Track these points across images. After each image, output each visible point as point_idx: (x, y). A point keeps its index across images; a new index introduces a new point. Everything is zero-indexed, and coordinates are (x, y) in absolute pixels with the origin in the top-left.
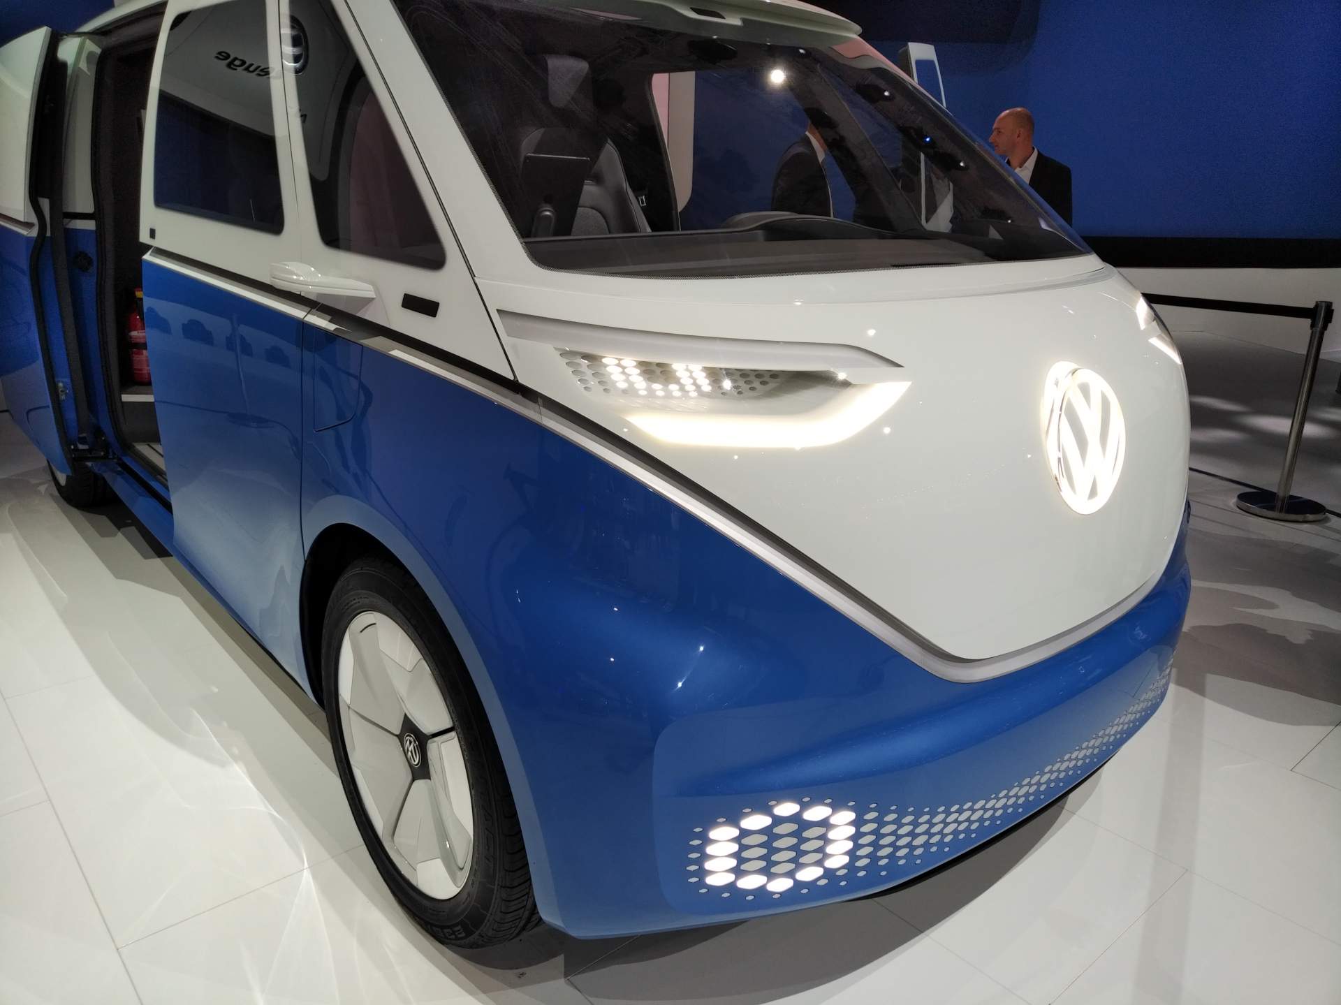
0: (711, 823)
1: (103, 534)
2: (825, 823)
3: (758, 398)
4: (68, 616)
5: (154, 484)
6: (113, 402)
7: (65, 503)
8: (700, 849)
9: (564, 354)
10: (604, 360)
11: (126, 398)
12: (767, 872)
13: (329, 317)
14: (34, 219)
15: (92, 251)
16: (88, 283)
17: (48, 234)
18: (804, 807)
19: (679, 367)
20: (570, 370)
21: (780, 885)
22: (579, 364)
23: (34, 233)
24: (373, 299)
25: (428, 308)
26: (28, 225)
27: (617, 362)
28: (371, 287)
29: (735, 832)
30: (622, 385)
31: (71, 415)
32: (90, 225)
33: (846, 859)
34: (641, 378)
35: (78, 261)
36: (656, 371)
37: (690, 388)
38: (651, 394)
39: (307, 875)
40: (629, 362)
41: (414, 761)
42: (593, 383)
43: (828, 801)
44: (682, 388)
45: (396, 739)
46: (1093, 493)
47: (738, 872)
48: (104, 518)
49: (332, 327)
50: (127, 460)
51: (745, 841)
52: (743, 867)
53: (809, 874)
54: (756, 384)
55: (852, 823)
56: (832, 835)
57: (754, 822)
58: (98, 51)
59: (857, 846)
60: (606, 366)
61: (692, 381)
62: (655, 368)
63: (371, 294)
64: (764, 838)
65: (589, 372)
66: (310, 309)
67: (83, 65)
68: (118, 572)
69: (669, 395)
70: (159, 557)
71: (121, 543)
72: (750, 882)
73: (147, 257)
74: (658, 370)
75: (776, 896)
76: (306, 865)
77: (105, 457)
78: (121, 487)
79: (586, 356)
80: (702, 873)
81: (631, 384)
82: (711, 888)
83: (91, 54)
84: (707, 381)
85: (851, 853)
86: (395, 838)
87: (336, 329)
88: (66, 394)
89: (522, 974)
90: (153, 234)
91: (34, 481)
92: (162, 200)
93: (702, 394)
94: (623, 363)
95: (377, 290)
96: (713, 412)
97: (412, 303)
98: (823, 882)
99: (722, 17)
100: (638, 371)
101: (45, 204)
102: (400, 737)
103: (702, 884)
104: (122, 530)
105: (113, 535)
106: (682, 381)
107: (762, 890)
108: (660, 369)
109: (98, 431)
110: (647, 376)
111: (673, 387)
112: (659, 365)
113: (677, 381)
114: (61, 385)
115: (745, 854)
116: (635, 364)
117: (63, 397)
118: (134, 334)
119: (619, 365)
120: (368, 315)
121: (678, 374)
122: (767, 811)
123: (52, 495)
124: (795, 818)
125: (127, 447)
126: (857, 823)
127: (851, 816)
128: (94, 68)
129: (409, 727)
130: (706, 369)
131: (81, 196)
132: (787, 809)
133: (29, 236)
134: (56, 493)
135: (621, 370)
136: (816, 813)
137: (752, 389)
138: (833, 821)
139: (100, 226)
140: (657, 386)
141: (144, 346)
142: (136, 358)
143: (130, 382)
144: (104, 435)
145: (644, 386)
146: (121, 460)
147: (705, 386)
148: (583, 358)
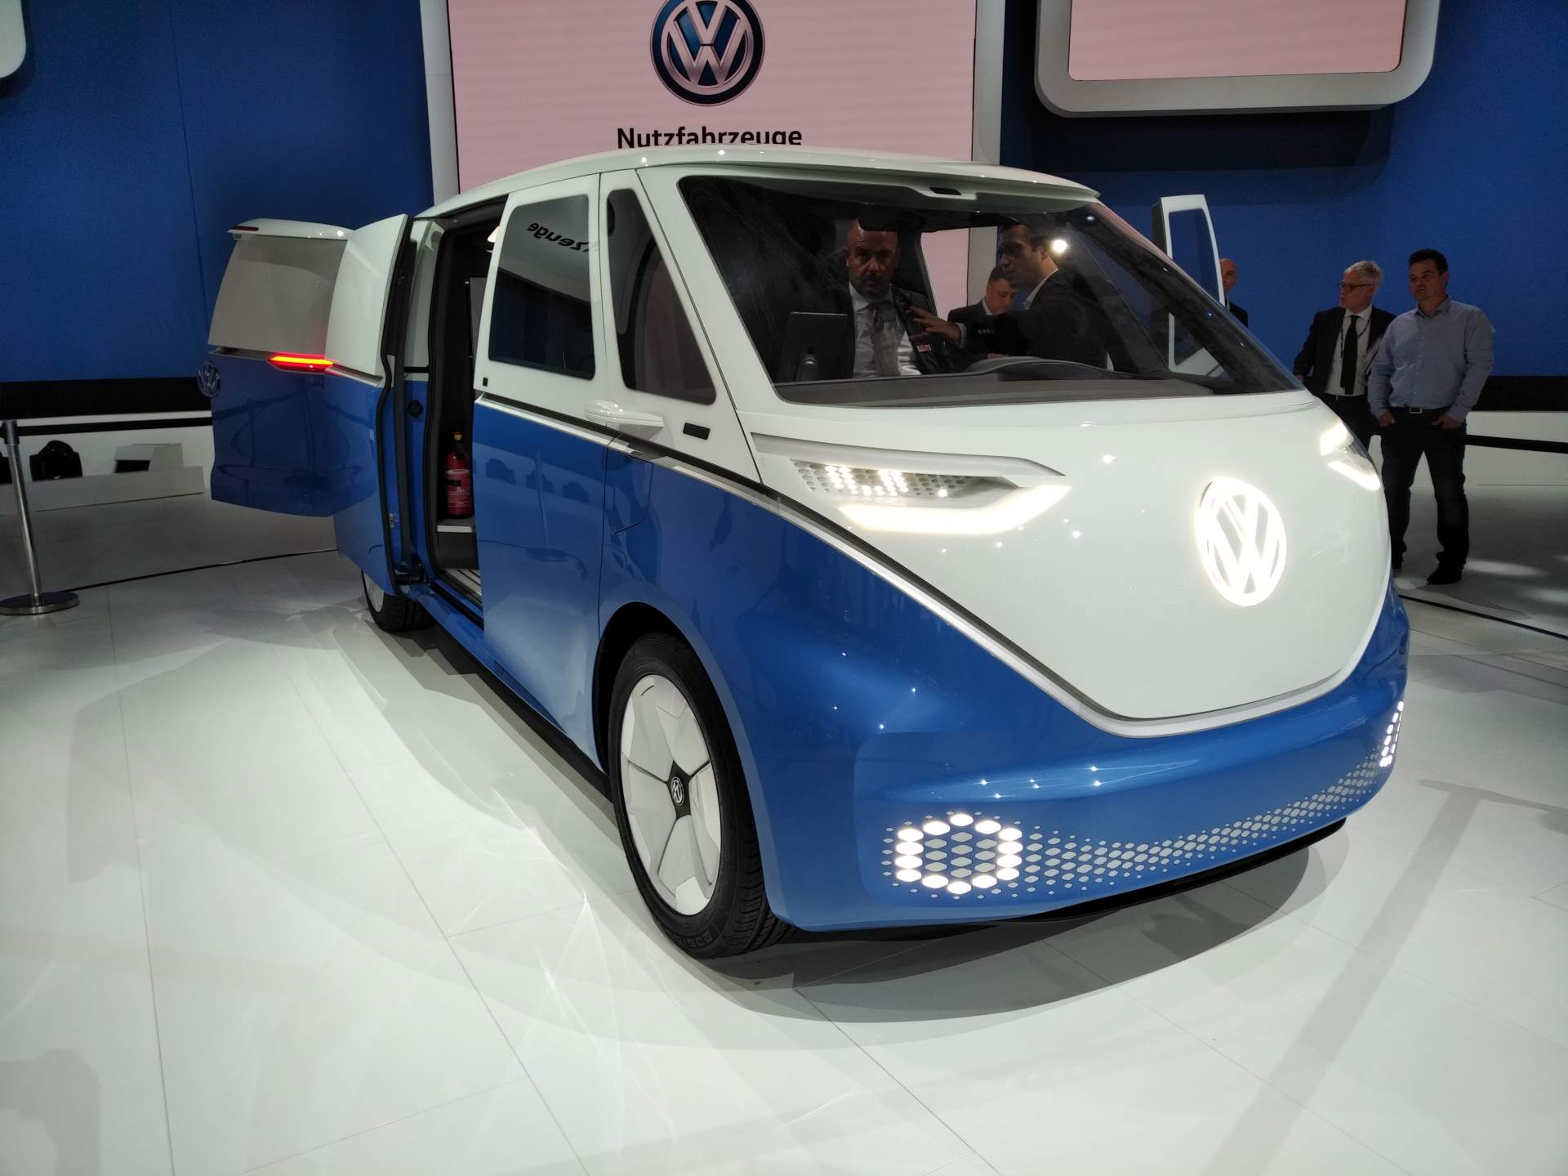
0: (899, 824)
1: (412, 654)
2: (993, 837)
4: (389, 715)
5: (465, 602)
6: (430, 530)
7: (380, 631)
8: (891, 846)
9: (798, 463)
10: (826, 468)
11: (441, 529)
12: (947, 873)
13: (628, 444)
14: (382, 373)
15: (423, 402)
16: (419, 427)
17: (392, 386)
18: (977, 819)
19: (883, 473)
20: (801, 475)
21: (959, 888)
22: (808, 471)
23: (382, 384)
24: (663, 428)
25: (700, 432)
26: (377, 378)
27: (836, 469)
28: (660, 419)
29: (921, 836)
30: (838, 485)
31: (397, 544)
32: (423, 377)
33: (1016, 874)
34: (854, 482)
35: (413, 409)
36: (865, 476)
37: (891, 488)
38: (861, 494)
39: (586, 906)
40: (845, 469)
41: (679, 801)
42: (817, 484)
43: (997, 817)
44: (885, 489)
45: (665, 785)
46: (1250, 587)
47: (923, 870)
48: (411, 641)
49: (630, 451)
50: (440, 583)
51: (928, 844)
52: (928, 867)
53: (984, 882)
55: (1019, 840)
56: (1001, 848)
57: (936, 827)
58: (442, 231)
59: (1025, 864)
60: (827, 472)
61: (893, 484)
62: (865, 474)
63: (662, 425)
64: (944, 844)
65: (815, 477)
66: (612, 438)
67: (429, 243)
68: (427, 685)
69: (875, 495)
70: (460, 673)
71: (428, 662)
72: (934, 882)
73: (479, 401)
74: (867, 475)
75: (957, 898)
76: (586, 900)
77: (421, 581)
78: (433, 606)
79: (814, 466)
80: (893, 868)
81: (846, 486)
82: (902, 884)
83: (435, 234)
84: (906, 484)
85: (1020, 868)
86: (660, 873)
87: (632, 453)
88: (395, 524)
89: (758, 983)
90: (485, 382)
91: (351, 610)
92: (495, 354)
93: (900, 494)
94: (840, 470)
95: (665, 420)
96: (909, 505)
97: (690, 430)
98: (997, 891)
99: (959, 194)
100: (852, 476)
101: (392, 359)
102: (668, 783)
103: (893, 878)
104: (428, 651)
105: (422, 655)
106: (885, 484)
107: (942, 892)
108: (869, 475)
109: (415, 559)
110: (859, 480)
111: (878, 489)
112: (868, 471)
113: (881, 484)
114: (391, 515)
115: (928, 856)
116: (850, 470)
117: (392, 526)
118: (451, 472)
119: (837, 472)
120: (659, 440)
121: (882, 479)
122: (945, 819)
123: (366, 621)
124: (969, 829)
125: (440, 572)
126: (1025, 841)
127: (1018, 834)
128: (437, 245)
129: (676, 772)
130: (905, 474)
131: (419, 353)
132: (961, 819)
133: (379, 387)
134: (372, 621)
135: (838, 475)
136: (987, 826)
138: (1002, 835)
139: (432, 378)
140: (866, 489)
141: (459, 483)
142: (451, 493)
143: (445, 515)
144: (421, 562)
145: (855, 487)
146: (435, 584)
147: (904, 487)
148: (811, 467)
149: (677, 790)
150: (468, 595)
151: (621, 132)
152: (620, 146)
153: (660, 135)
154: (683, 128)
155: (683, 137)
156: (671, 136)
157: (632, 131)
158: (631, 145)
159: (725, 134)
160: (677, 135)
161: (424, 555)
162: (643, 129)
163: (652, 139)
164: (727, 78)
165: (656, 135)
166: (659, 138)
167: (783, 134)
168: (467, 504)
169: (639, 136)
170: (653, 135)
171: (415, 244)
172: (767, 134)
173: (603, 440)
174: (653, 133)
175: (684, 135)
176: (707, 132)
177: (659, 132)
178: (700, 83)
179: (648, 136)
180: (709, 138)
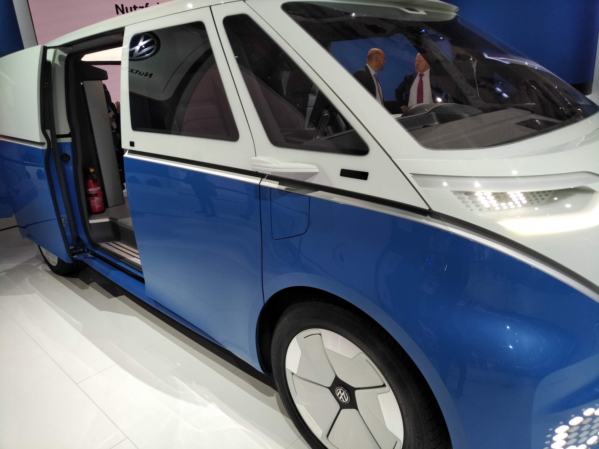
0: (557, 425)
1: (82, 288)
3: (546, 203)
6: (85, 224)
7: (56, 275)
8: (550, 439)
9: (456, 193)
10: (475, 194)
11: (91, 222)
12: (576, 443)
14: (44, 140)
15: (69, 152)
16: (70, 168)
17: (52, 147)
18: (596, 409)
19: (511, 194)
20: (460, 201)
22: (464, 198)
23: (45, 147)
24: (318, 173)
26: (42, 144)
27: (482, 194)
28: (315, 167)
29: (567, 428)
30: (487, 205)
31: (68, 234)
32: (69, 140)
34: (496, 201)
35: (64, 158)
36: (501, 197)
37: (518, 203)
38: (501, 208)
40: (488, 193)
42: (473, 206)
44: (514, 204)
45: (328, 389)
48: (78, 279)
49: (283, 188)
50: (97, 252)
51: (571, 431)
53: (591, 440)
54: (544, 197)
57: (576, 421)
58: (66, 55)
60: (477, 197)
61: (518, 199)
62: (500, 195)
63: (317, 171)
64: (578, 428)
65: (470, 201)
66: (264, 179)
67: (57, 62)
69: (509, 208)
71: (93, 291)
74: (502, 196)
77: (84, 252)
78: (97, 265)
79: (467, 193)
81: (491, 205)
83: (60, 57)
84: (525, 199)
87: (286, 189)
88: (66, 224)
90: (132, 144)
91: (34, 265)
92: (137, 126)
93: (524, 205)
94: (485, 194)
95: (320, 168)
97: (345, 173)
99: (418, 11)
100: (493, 197)
101: (48, 132)
102: (332, 389)
105: (88, 288)
106: (513, 200)
108: (503, 195)
109: (78, 239)
110: (498, 199)
111: (510, 203)
112: (502, 193)
113: (511, 200)
114: (63, 219)
115: (569, 437)
116: (491, 194)
117: (64, 226)
118: (90, 190)
119: (483, 196)
120: (314, 181)
121: (511, 197)
122: (581, 415)
123: (46, 270)
124: (592, 415)
125: (97, 247)
128: (63, 63)
129: (338, 383)
130: (524, 193)
131: (63, 127)
132: (589, 412)
133: (43, 149)
134: (50, 270)
135: (485, 198)
137: (543, 199)
139: (73, 140)
140: (503, 204)
141: (96, 195)
142: (92, 201)
143: (92, 213)
144: (82, 241)
145: (497, 205)
146: (93, 252)
147: (525, 201)
148: (465, 194)
149: (342, 395)
150: (121, 260)
151: (117, 6)
152: (118, 13)
153: (137, 7)
156: (142, 8)
157: (122, 5)
158: (123, 12)
160: (145, 7)
161: (84, 238)
162: (128, 4)
163: (133, 9)
165: (135, 7)
166: (137, 9)
168: (102, 205)
169: (126, 8)
171: (49, 62)
173: (255, 181)
174: (133, 6)
179: (131, 7)
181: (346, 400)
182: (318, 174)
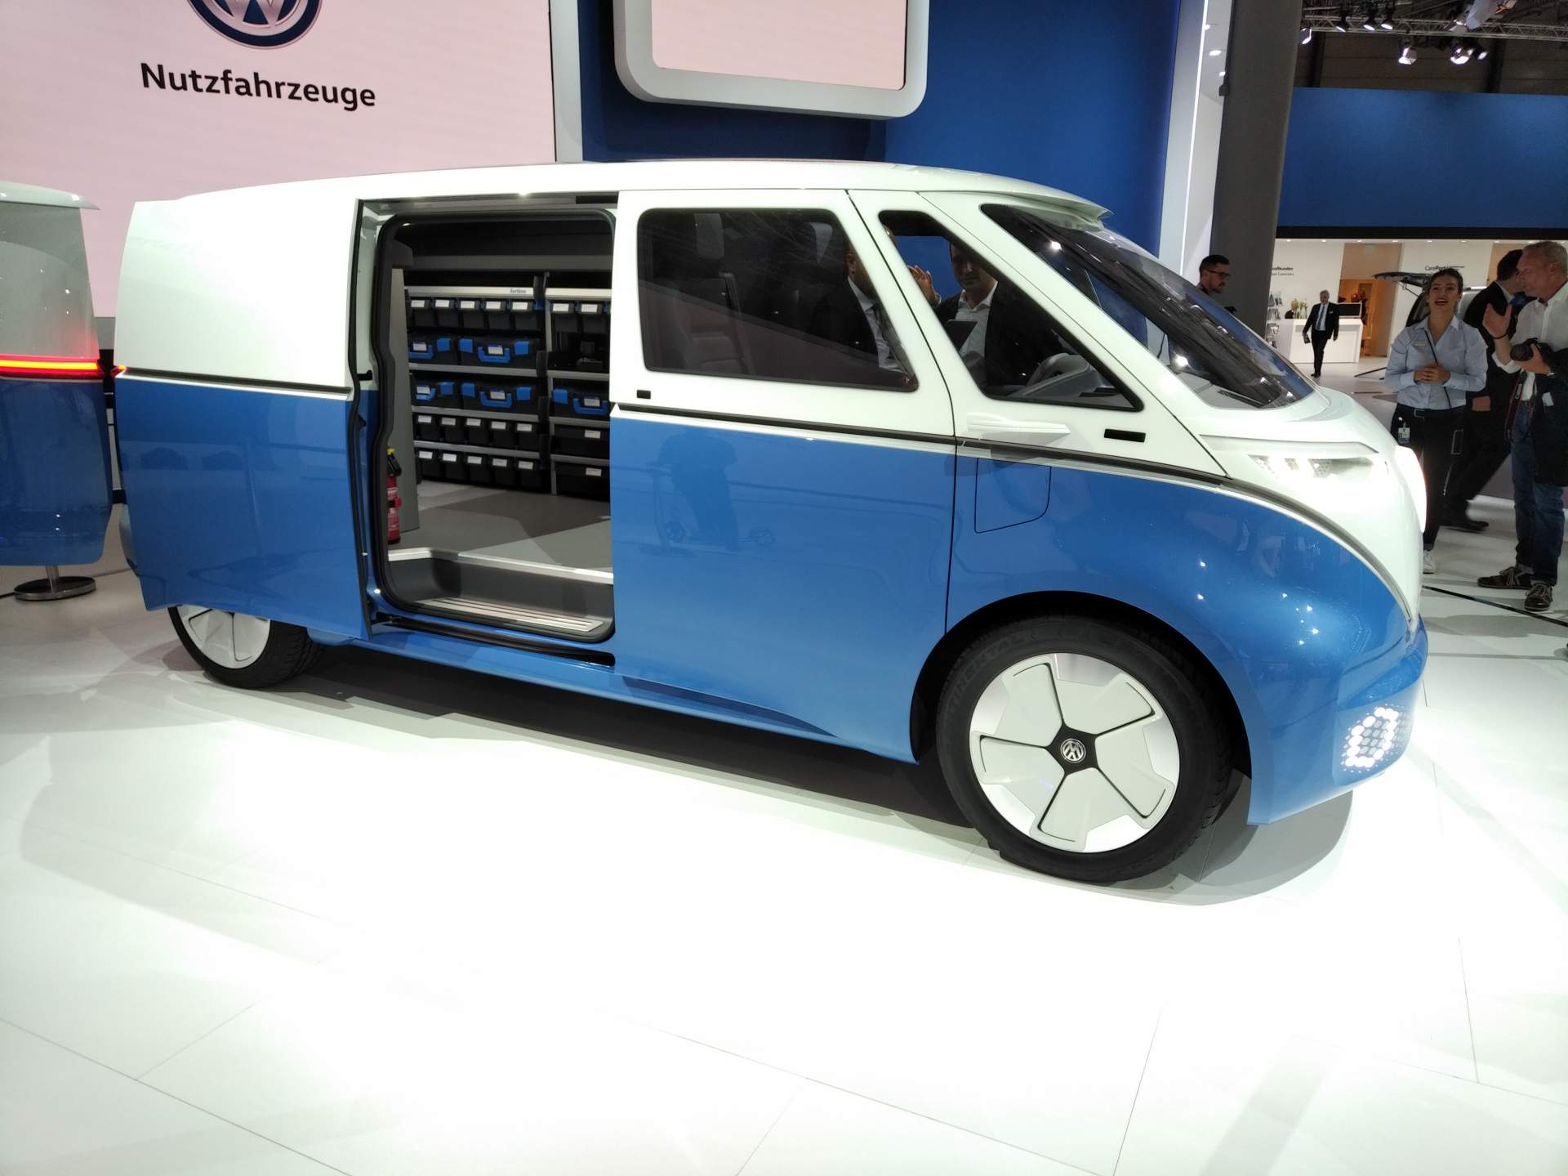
0: (1354, 724)
2: (1389, 720)
8: (1347, 742)
9: (1251, 457)
10: (1269, 459)
12: (1367, 755)
14: (351, 385)
18: (1384, 710)
19: (1299, 460)
22: (1260, 463)
23: (351, 397)
24: (1067, 434)
26: (337, 390)
28: (1064, 426)
29: (1361, 730)
30: (1280, 471)
34: (1288, 468)
37: (1306, 470)
41: (1077, 757)
43: (1392, 706)
47: (1357, 755)
51: (1364, 734)
52: (1360, 752)
53: (1379, 755)
57: (1369, 721)
61: (1305, 466)
62: (1291, 461)
63: (1068, 431)
64: (1370, 732)
72: (1361, 763)
73: (615, 413)
75: (1367, 771)
80: (1345, 758)
81: (1285, 471)
82: (1345, 768)
84: (1310, 466)
90: (640, 395)
95: (1069, 427)
97: (1110, 434)
100: (1285, 464)
103: (1343, 765)
106: (1302, 466)
110: (1289, 466)
111: (1300, 470)
115: (1362, 743)
116: (1283, 459)
121: (1298, 463)
122: (1373, 714)
124: (1381, 717)
125: (416, 607)
126: (1401, 720)
129: (1070, 735)
130: (1309, 460)
131: (364, 358)
132: (1380, 712)
135: (1278, 464)
136: (1388, 714)
140: (1294, 471)
145: (1291, 472)
147: (1312, 469)
148: (1260, 459)
149: (1073, 750)
151: (145, 68)
152: (146, 84)
153: (200, 77)
154: (230, 72)
155: (230, 82)
156: (215, 79)
157: (160, 68)
158: (161, 84)
159: (283, 84)
160: (222, 79)
162: (177, 66)
163: (189, 81)
164: (279, 19)
165: (194, 76)
166: (198, 80)
167: (354, 91)
168: (397, 526)
169: (171, 75)
170: (190, 76)
172: (335, 90)
173: (948, 450)
174: (190, 73)
175: (231, 79)
176: (260, 79)
177: (197, 73)
178: (244, 20)
179: (183, 76)
180: (263, 87)
181: (1080, 757)
182: (1069, 436)
